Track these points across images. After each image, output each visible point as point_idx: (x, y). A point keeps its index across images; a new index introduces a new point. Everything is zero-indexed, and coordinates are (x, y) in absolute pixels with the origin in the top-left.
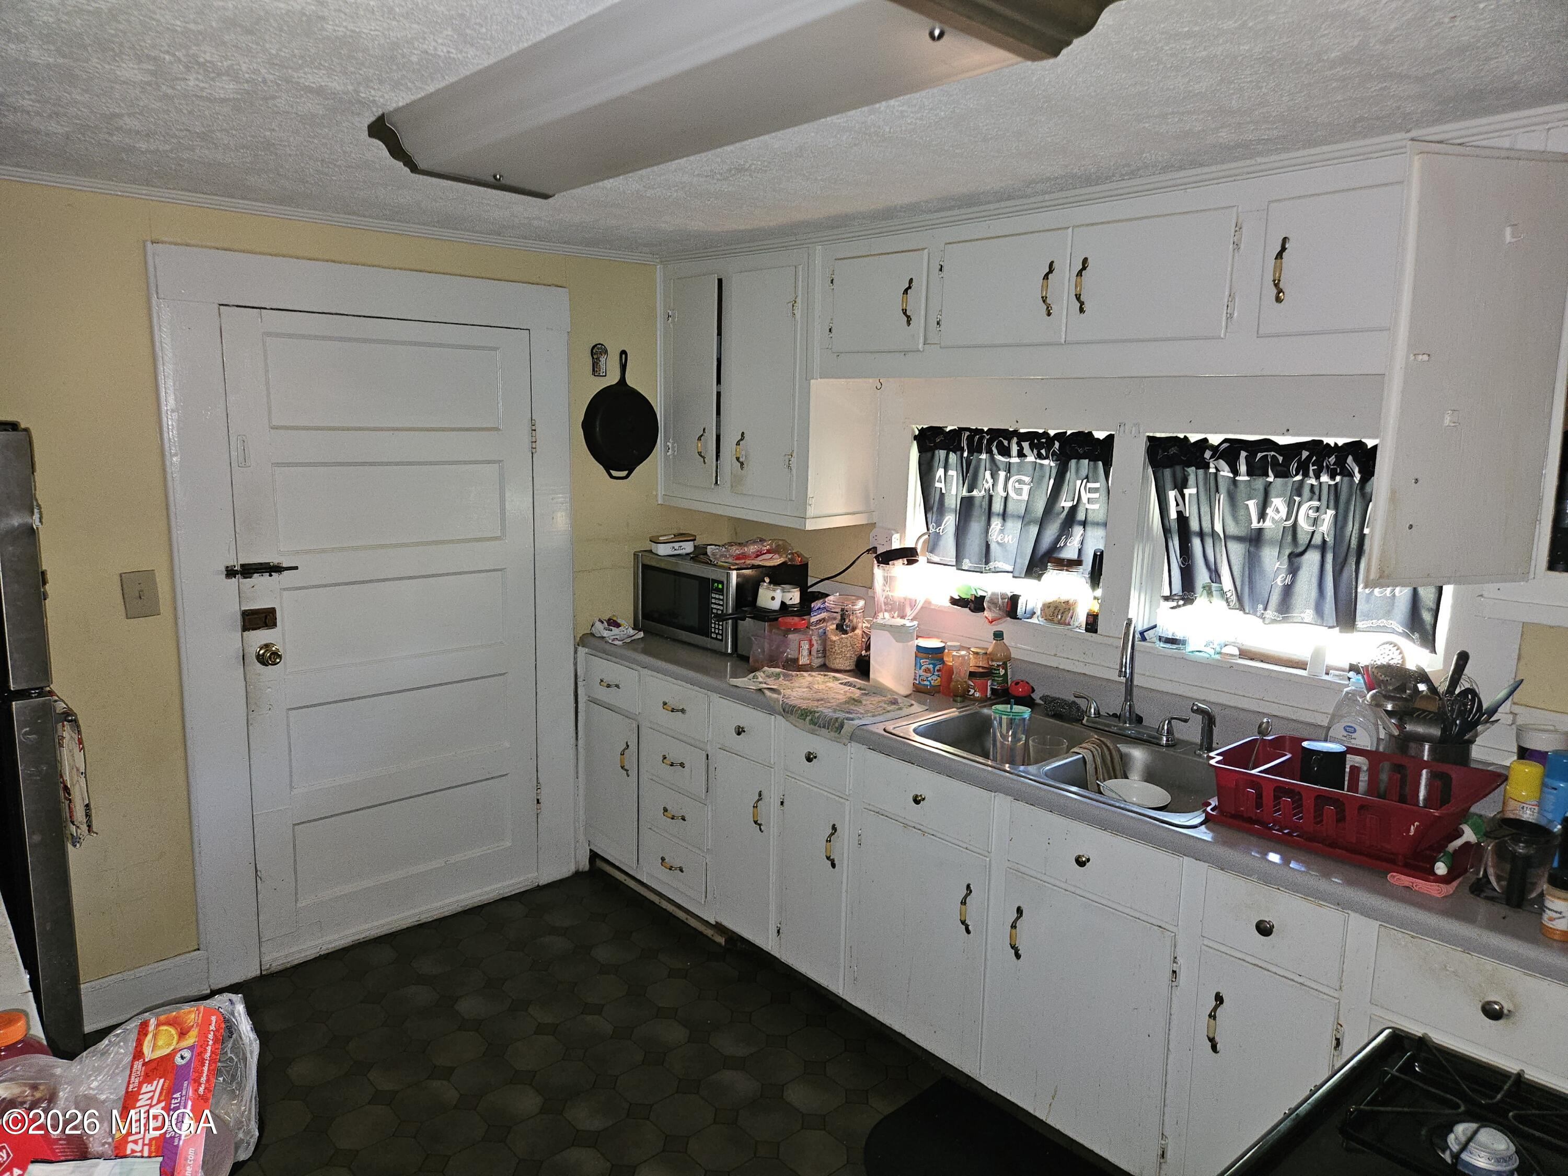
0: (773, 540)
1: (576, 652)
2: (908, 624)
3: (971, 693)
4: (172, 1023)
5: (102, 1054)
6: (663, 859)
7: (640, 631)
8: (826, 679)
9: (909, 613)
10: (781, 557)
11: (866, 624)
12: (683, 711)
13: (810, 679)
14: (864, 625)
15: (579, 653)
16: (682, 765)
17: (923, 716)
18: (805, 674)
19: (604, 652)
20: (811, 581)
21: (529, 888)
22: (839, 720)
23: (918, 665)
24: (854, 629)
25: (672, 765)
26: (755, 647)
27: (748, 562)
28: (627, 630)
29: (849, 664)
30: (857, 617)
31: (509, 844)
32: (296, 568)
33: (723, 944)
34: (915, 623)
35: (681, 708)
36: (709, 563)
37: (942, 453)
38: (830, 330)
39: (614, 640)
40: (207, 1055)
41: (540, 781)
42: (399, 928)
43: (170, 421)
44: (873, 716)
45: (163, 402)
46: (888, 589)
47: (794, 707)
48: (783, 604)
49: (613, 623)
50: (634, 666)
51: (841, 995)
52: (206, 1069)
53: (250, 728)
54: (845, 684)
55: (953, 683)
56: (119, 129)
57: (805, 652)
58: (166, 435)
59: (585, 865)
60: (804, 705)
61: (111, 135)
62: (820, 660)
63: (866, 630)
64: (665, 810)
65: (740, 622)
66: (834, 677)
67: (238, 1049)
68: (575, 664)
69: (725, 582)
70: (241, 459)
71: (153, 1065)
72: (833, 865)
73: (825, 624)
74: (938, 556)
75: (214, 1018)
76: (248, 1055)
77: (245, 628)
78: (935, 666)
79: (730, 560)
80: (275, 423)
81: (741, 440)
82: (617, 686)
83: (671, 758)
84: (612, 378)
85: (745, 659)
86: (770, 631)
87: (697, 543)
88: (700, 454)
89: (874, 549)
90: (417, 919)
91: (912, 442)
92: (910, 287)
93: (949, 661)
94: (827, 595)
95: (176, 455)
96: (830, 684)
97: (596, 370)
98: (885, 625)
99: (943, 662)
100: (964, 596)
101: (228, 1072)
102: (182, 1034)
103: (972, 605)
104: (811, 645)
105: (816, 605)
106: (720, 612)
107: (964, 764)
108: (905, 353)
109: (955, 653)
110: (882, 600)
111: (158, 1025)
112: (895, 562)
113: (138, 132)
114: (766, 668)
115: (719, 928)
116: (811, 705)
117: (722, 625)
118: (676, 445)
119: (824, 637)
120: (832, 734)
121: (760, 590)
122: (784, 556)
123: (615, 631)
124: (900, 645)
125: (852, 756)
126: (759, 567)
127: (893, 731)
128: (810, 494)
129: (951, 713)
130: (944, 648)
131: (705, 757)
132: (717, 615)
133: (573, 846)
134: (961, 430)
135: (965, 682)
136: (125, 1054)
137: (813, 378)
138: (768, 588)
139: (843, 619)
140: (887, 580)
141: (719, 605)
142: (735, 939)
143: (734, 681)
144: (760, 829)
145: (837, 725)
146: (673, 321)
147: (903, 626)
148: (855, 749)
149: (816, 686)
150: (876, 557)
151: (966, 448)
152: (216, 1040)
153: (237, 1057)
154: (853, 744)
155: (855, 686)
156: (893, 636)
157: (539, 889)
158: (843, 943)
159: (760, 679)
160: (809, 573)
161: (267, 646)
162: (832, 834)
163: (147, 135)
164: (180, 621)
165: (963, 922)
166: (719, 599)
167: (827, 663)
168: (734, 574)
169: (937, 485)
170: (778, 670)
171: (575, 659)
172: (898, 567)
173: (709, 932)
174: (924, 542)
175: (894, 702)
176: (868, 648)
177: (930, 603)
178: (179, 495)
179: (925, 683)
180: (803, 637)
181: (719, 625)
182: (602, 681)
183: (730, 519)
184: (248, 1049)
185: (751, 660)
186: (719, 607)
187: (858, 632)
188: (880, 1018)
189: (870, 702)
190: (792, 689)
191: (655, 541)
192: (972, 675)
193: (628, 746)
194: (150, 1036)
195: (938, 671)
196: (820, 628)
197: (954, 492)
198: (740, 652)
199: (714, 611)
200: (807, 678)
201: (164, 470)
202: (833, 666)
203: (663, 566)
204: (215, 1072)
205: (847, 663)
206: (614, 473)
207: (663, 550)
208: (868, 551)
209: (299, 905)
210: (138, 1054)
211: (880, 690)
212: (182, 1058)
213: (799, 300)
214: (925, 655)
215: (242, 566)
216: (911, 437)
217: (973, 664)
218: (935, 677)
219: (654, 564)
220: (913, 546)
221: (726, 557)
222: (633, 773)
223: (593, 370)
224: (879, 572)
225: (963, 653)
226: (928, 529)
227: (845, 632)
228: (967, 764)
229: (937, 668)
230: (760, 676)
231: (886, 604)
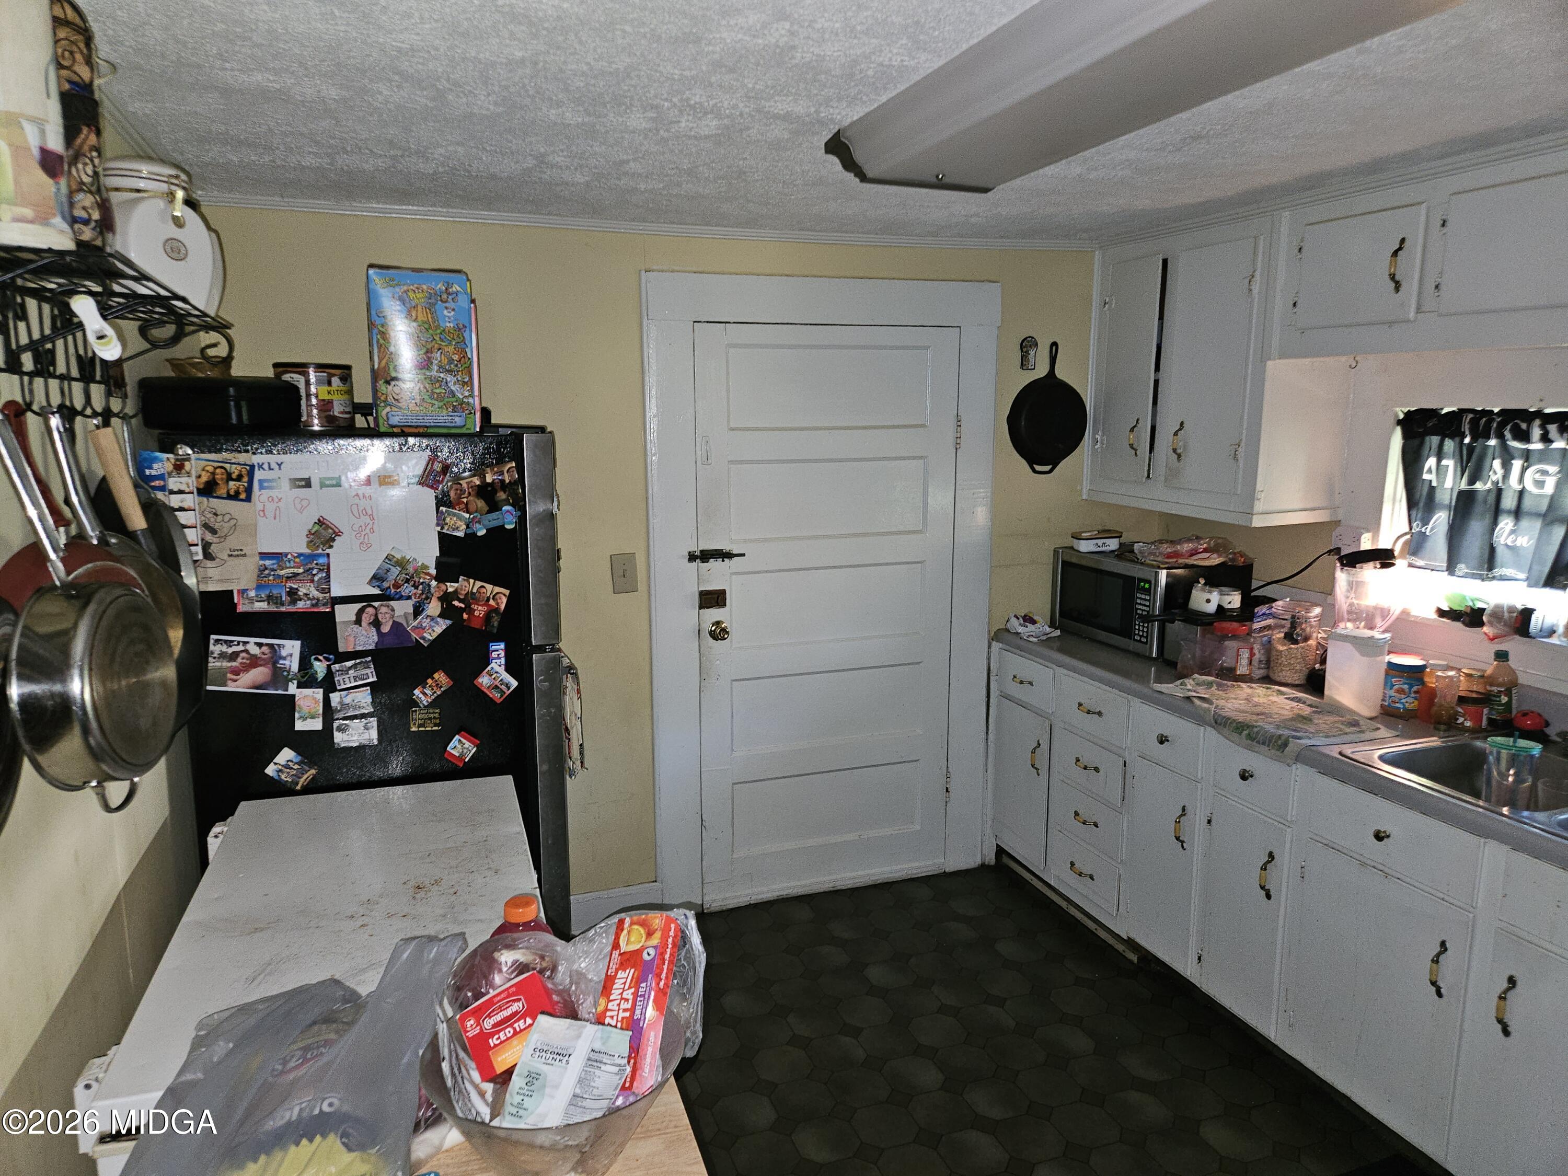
0: (1211, 538)
1: (989, 647)
2: (1377, 634)
3: (1459, 722)
4: (643, 924)
5: (590, 941)
6: (1072, 864)
7: (1057, 629)
8: (1269, 692)
9: (1378, 622)
10: (1220, 556)
11: (1323, 635)
12: (1100, 714)
13: (1249, 691)
14: (1320, 636)
15: (993, 649)
16: (1097, 770)
17: (1392, 742)
18: (1243, 685)
19: (1019, 648)
20: (1255, 584)
21: (936, 873)
22: (1283, 738)
23: (1388, 684)
24: (1306, 639)
25: (1085, 768)
26: (1184, 653)
27: (1181, 561)
28: (1042, 627)
29: (1298, 678)
30: (1311, 627)
31: (918, 828)
32: (743, 555)
33: (1136, 961)
34: (1388, 635)
35: (1097, 710)
36: (1136, 561)
37: (1435, 440)
38: (1295, 305)
39: (1029, 636)
40: (667, 956)
41: (950, 770)
42: (817, 891)
43: (652, 425)
44: (1327, 737)
45: (648, 410)
46: (1353, 595)
47: (1229, 719)
48: (1220, 608)
49: (1028, 619)
50: (1049, 664)
51: (1272, 1039)
52: (665, 967)
53: (702, 694)
54: (1293, 699)
55: (1435, 709)
56: (626, 174)
57: (1244, 661)
58: (648, 437)
59: (991, 859)
60: (1241, 718)
61: (620, 179)
62: (1262, 671)
63: (1322, 642)
64: (1076, 814)
65: (1168, 625)
66: (1279, 691)
67: (690, 957)
68: (989, 659)
69: (1153, 582)
70: (704, 459)
71: (628, 956)
72: (1268, 896)
73: (1270, 632)
74: (1422, 559)
75: (673, 926)
76: (697, 965)
77: (701, 607)
78: (1411, 686)
79: (1160, 559)
80: (732, 425)
81: (1180, 430)
82: (1031, 683)
83: (1084, 761)
84: (1041, 371)
85: (1173, 664)
86: (1203, 635)
87: (1123, 540)
88: (1131, 446)
89: (1338, 550)
90: (831, 885)
91: (1394, 429)
92: (1400, 249)
93: (1431, 682)
94: (1275, 600)
95: (655, 454)
96: (1274, 699)
97: (1024, 363)
98: (1347, 636)
99: (1423, 683)
100: (1455, 608)
101: (681, 977)
102: (650, 934)
103: (1467, 619)
104: (1252, 654)
105: (1261, 610)
106: (1145, 613)
107: (1445, 801)
108: (1391, 324)
109: (1439, 673)
110: (1345, 607)
111: (632, 924)
112: (1365, 565)
113: (640, 175)
114: (1196, 676)
115: (1131, 944)
116: (1248, 718)
117: (1147, 627)
118: (1105, 438)
119: (1268, 647)
120: (1273, 751)
121: (1193, 591)
122: (1224, 555)
123: (1031, 627)
124: (1365, 659)
125: (1298, 779)
126: (1193, 566)
127: (1351, 756)
128: (1259, 487)
129: (1432, 742)
130: (1424, 667)
131: (1121, 764)
132: (1141, 616)
133: (980, 838)
134: (1462, 411)
135: (1453, 708)
136: (606, 944)
137: (1270, 359)
138: (1203, 590)
139: (1294, 626)
140: (1354, 586)
141: (1145, 605)
142: (1148, 960)
143: (1158, 687)
144: (1183, 847)
145: (1280, 742)
146: (1110, 306)
147: (1372, 638)
148: (1300, 770)
149: (1256, 699)
150: (1339, 559)
151: (1467, 432)
152: (674, 945)
153: (689, 965)
154: (1299, 765)
155: (1304, 703)
156: (1356, 648)
157: (945, 875)
158: (1276, 985)
159: (1189, 687)
160: (1254, 576)
161: (718, 623)
162: (1268, 862)
163: (647, 177)
164: (653, 598)
165: (1434, 983)
166: (1145, 600)
167: (1271, 675)
168: (1163, 575)
169: (1426, 476)
170: (1210, 678)
171: (989, 653)
172: (1369, 573)
173: (1120, 947)
174: (1405, 543)
175: (1355, 724)
176: (1323, 661)
177: (1408, 614)
178: (655, 488)
179: (1397, 705)
180: (1241, 644)
181: (1143, 626)
182: (1015, 677)
183: (1162, 515)
184: (697, 960)
185: (1179, 666)
186: (1144, 608)
187: (1312, 642)
188: (1320, 1073)
189: (1323, 722)
190: (1227, 699)
191: (1077, 537)
192: (1462, 700)
193: (1039, 745)
194: (625, 932)
195: (1415, 692)
196: (1265, 636)
197: (1449, 483)
198: (1166, 656)
199: (1139, 612)
200: (1245, 689)
201: (646, 468)
202: (1278, 679)
203: (1084, 563)
204: (672, 974)
205: (1296, 676)
206: (1038, 468)
207: (1085, 546)
208: (1330, 552)
209: (734, 856)
210: (616, 946)
211: (1337, 709)
212: (649, 954)
213: (1258, 273)
214: (1397, 673)
215: (701, 551)
216: (1392, 421)
217: (1464, 687)
218: (1410, 700)
219: (1074, 560)
220: (1389, 547)
221: (1154, 554)
222: (1044, 772)
223: (1022, 364)
224: (1342, 577)
225: (1452, 673)
226: (1411, 529)
227: (1296, 642)
228: (1449, 802)
229: (1415, 688)
230: (1189, 683)
231: (1349, 612)
